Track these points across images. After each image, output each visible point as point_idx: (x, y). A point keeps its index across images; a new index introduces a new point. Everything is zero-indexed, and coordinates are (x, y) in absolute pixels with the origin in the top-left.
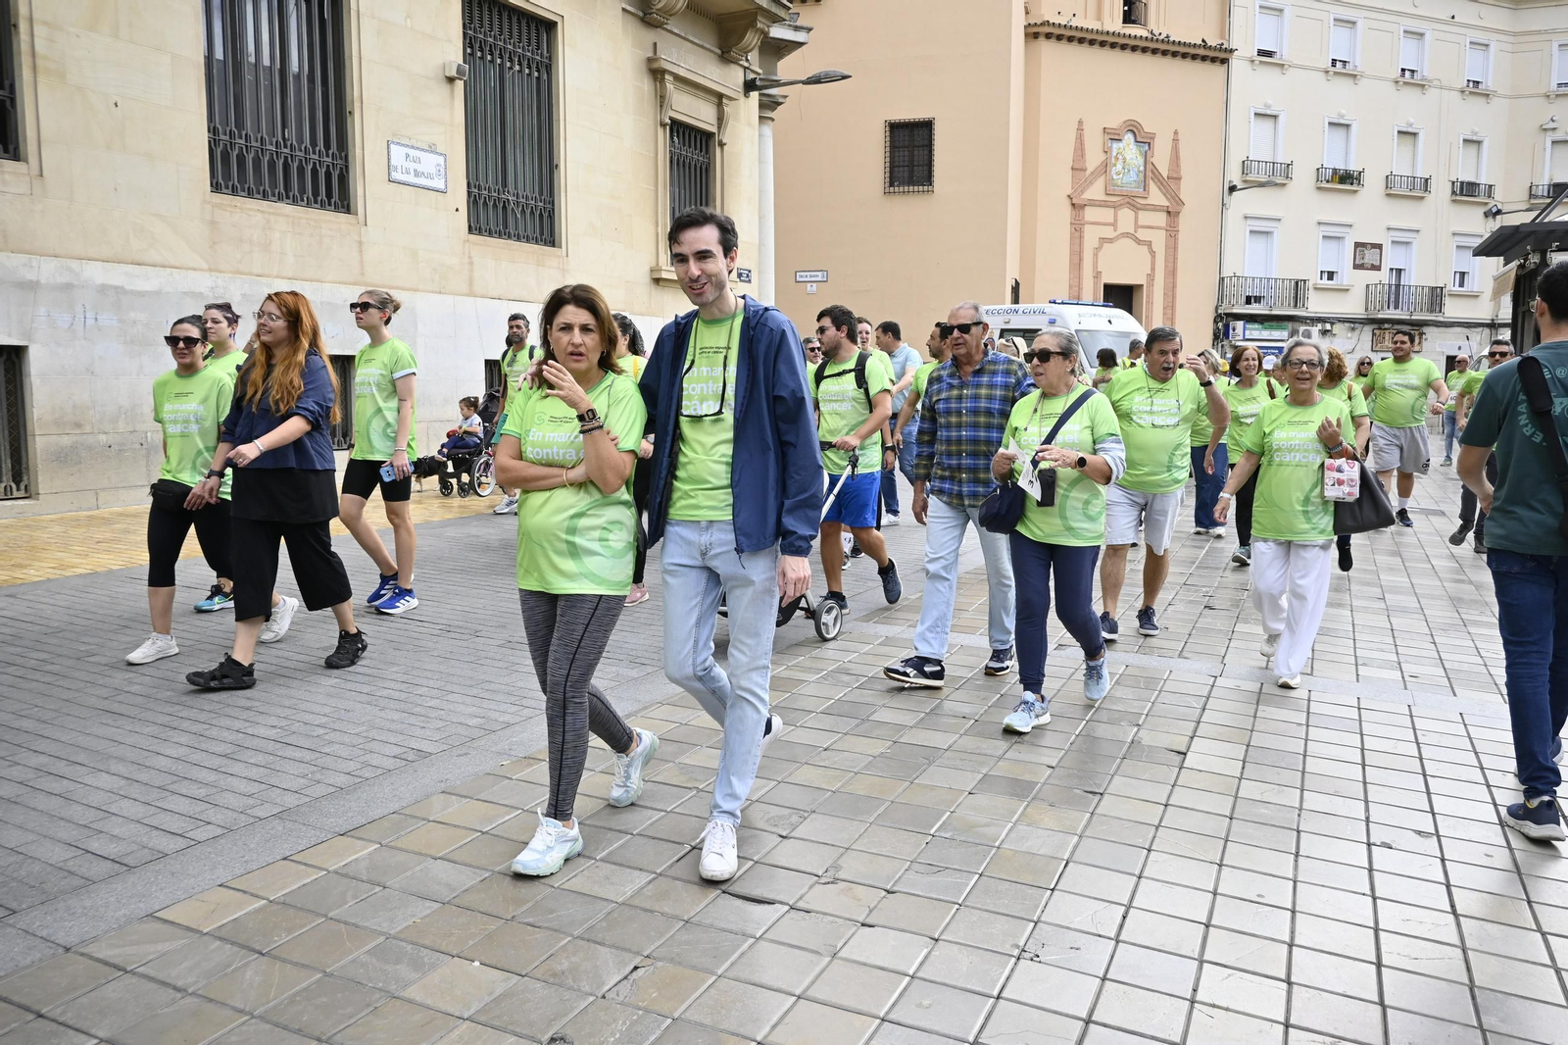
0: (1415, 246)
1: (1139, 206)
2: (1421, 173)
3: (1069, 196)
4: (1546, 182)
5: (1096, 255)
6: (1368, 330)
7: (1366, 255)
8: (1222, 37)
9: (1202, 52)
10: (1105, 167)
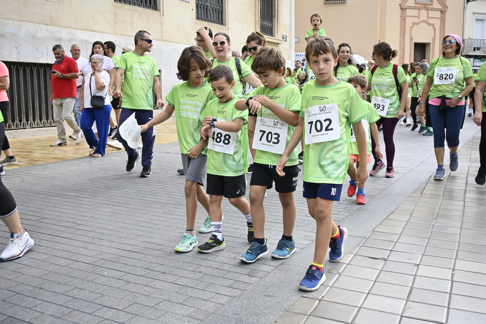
1: (429, 9)
3: (400, 5)
5: (411, 30)
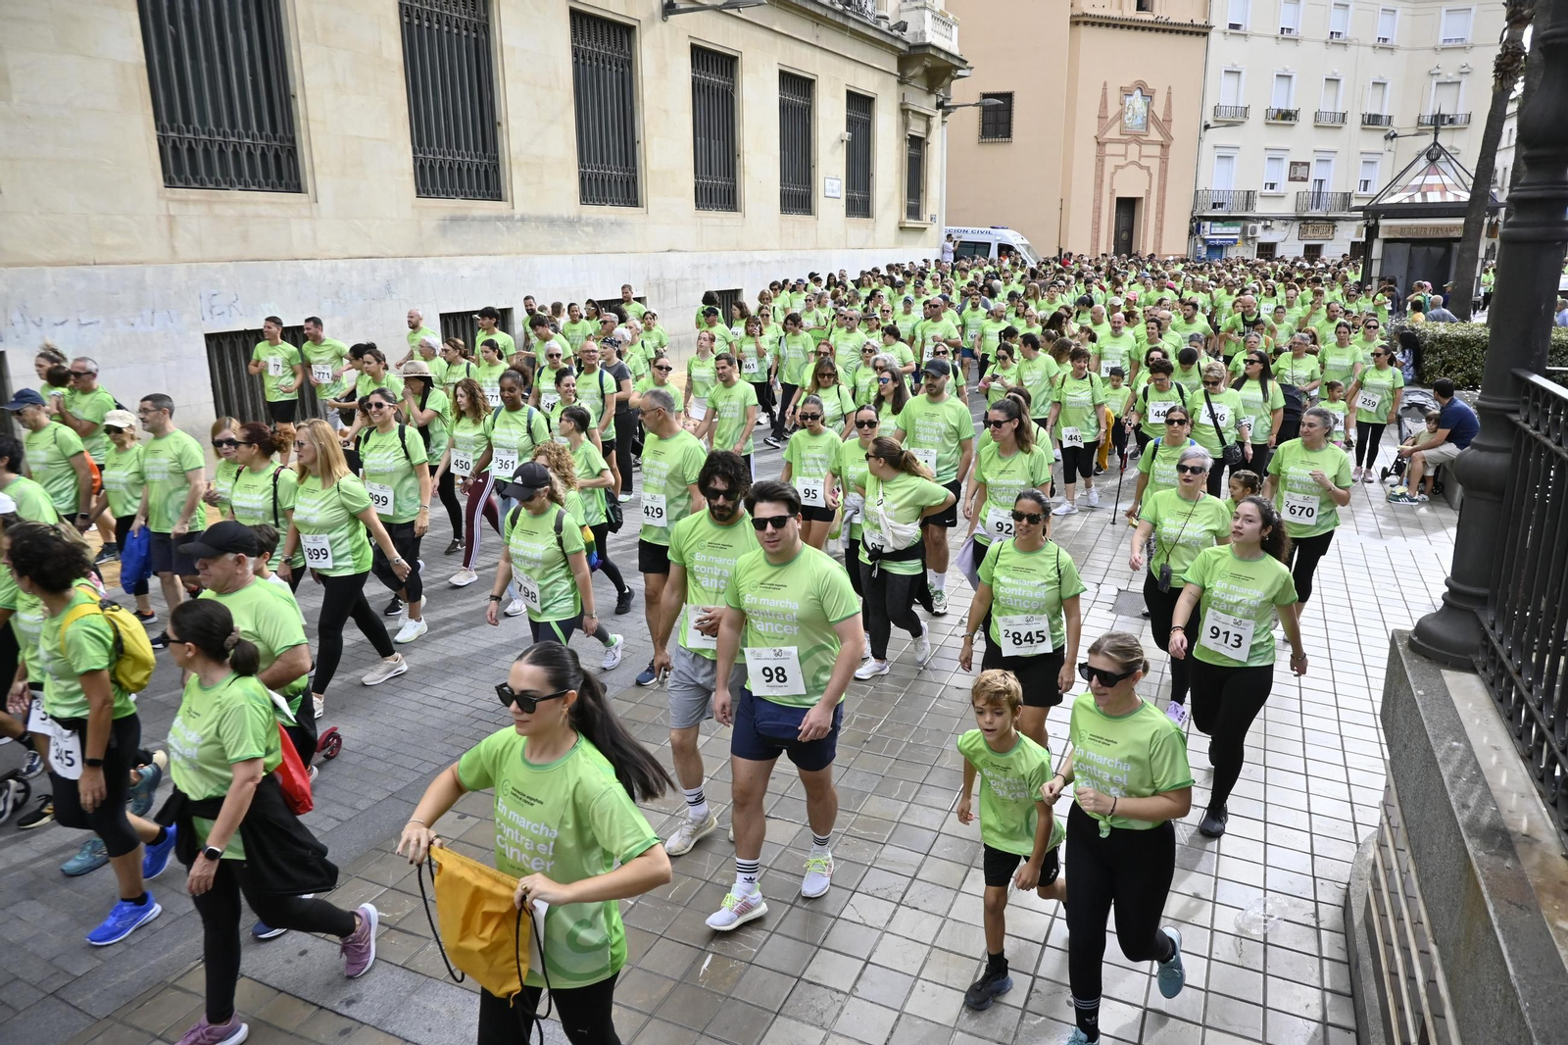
0: (1333, 162)
1: (1142, 142)
2: (1340, 110)
3: (1096, 137)
4: (1430, 114)
5: (1112, 178)
6: (1296, 226)
7: (1298, 170)
8: (1205, 16)
9: (1190, 29)
10: (1120, 115)
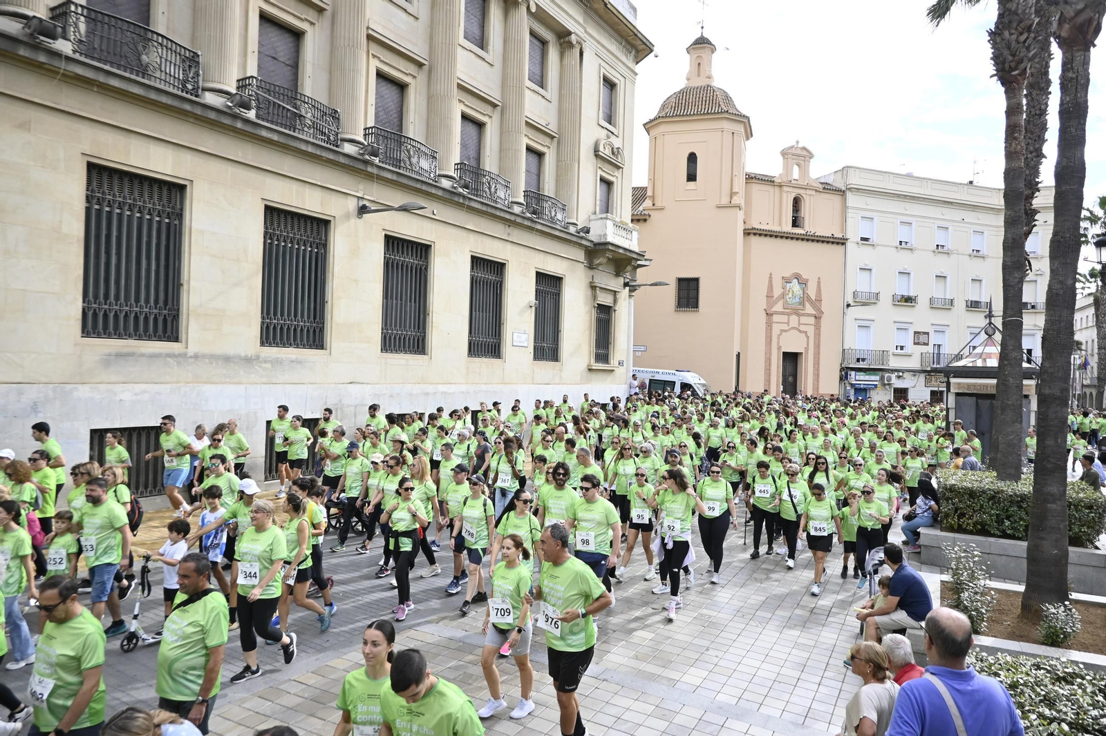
0: (947, 333)
1: (800, 314)
2: (948, 297)
3: (765, 309)
5: (779, 338)
6: (922, 377)
7: (920, 338)
8: (842, 232)
9: (832, 240)
10: (783, 295)
